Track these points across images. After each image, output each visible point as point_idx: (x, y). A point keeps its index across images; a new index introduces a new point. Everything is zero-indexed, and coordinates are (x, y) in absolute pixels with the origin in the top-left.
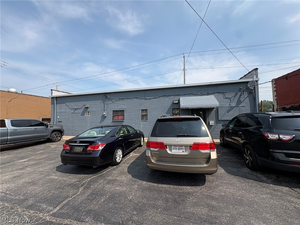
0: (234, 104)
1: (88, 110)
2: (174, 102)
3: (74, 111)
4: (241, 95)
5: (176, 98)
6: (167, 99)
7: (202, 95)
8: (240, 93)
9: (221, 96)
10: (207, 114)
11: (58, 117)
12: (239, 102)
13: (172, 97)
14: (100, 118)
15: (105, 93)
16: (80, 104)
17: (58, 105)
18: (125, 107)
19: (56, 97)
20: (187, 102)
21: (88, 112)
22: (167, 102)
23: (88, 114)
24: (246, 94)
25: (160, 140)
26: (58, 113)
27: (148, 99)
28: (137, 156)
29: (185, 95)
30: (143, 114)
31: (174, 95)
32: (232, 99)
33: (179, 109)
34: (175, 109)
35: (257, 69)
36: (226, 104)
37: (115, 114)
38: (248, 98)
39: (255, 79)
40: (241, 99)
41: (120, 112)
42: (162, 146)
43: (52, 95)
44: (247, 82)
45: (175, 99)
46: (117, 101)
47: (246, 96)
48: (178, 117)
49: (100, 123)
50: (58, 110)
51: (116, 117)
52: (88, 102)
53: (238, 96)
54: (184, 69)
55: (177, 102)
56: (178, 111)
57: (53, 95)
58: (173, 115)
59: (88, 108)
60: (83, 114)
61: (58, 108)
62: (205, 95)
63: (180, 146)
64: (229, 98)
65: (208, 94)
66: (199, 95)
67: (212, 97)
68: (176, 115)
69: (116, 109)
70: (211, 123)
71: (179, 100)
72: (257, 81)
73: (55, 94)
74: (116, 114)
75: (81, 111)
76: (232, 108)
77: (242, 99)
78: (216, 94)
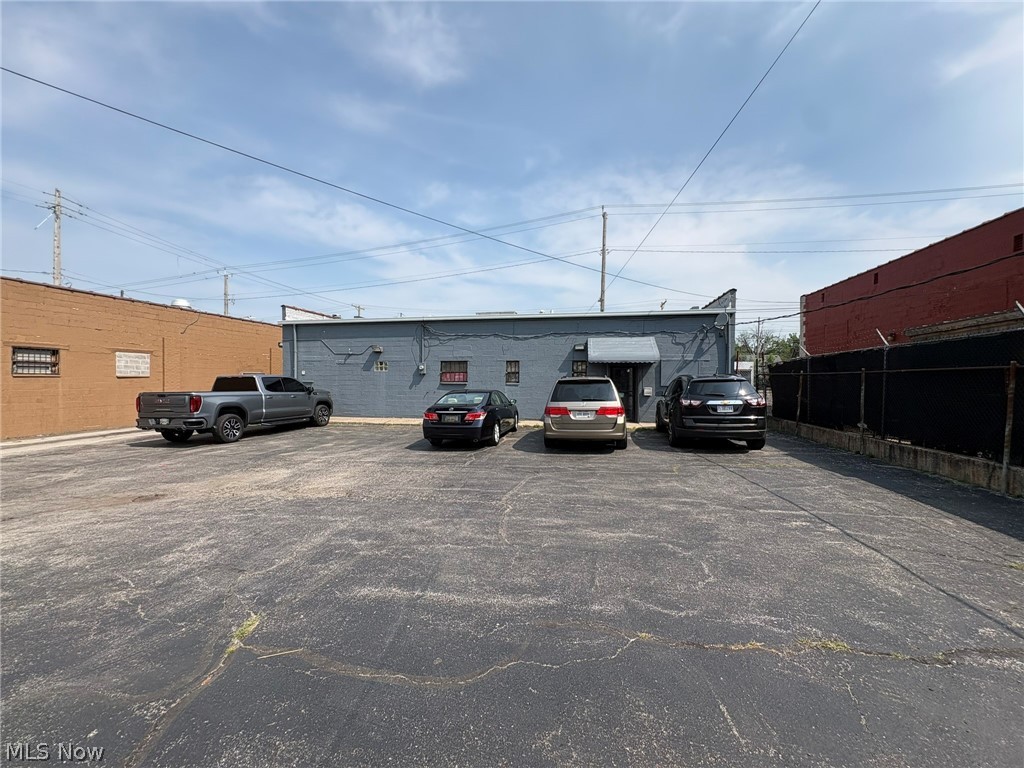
0: (690, 357)
1: (381, 358)
2: (577, 348)
3: (345, 360)
4: (702, 340)
5: (581, 339)
6: (562, 340)
7: (632, 335)
8: (701, 336)
9: (668, 338)
10: (640, 374)
11: (303, 373)
12: (700, 352)
13: (572, 336)
14: (409, 377)
15: (423, 321)
16: (361, 345)
17: (301, 344)
18: (470, 354)
19: (297, 325)
20: (602, 349)
21: (381, 363)
22: (562, 346)
23: (381, 369)
24: (712, 338)
25: (562, 404)
26: (301, 364)
27: (521, 339)
28: (538, 427)
29: (598, 334)
30: (509, 371)
31: (577, 334)
32: (687, 346)
33: (585, 361)
34: (577, 362)
35: (734, 291)
36: (676, 355)
37: (445, 367)
38: (715, 346)
39: (729, 309)
40: (703, 346)
41: (457, 366)
42: (565, 411)
43: (284, 319)
44: (717, 315)
45: (578, 342)
46: (451, 340)
47: (712, 342)
48: (584, 378)
49: (411, 387)
50: (304, 357)
51: (448, 375)
52: (381, 339)
53: (698, 340)
54: (603, 250)
55: (582, 348)
56: (584, 367)
57: (287, 318)
58: (573, 376)
59: (380, 352)
60: (367, 367)
61: (301, 350)
62: (638, 335)
63: (586, 411)
64: (683, 345)
65: (644, 335)
66: (626, 335)
67: (651, 340)
68: (580, 374)
69: (450, 357)
70: (646, 391)
71: (587, 344)
72: (732, 315)
73: (293, 317)
74: (448, 370)
75: (362, 360)
76: (687, 363)
77: (705, 347)
78: (659, 335)
